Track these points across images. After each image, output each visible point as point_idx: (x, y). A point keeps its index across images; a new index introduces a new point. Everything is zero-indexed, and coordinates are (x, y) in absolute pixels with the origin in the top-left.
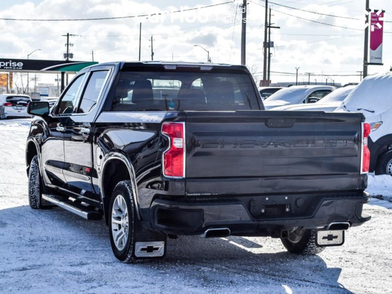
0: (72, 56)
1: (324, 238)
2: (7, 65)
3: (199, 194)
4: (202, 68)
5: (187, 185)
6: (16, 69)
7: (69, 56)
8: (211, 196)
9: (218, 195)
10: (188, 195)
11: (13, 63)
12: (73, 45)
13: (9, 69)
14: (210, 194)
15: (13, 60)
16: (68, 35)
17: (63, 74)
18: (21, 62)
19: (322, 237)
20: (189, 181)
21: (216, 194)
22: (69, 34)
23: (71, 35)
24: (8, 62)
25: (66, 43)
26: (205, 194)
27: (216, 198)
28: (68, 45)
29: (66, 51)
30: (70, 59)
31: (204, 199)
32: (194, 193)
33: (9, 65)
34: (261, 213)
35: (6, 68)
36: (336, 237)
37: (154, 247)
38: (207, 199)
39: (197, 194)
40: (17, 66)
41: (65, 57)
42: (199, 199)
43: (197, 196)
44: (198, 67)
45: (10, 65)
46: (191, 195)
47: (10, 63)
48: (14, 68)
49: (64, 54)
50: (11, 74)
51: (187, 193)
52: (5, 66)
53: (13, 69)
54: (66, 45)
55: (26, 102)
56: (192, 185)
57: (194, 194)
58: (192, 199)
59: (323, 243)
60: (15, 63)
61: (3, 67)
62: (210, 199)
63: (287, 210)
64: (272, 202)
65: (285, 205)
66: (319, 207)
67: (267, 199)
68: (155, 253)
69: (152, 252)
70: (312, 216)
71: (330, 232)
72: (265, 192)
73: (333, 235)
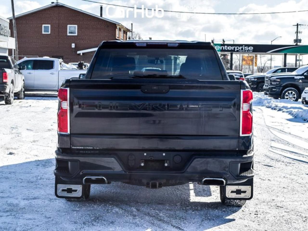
0: (300, 41)
1: (232, 192)
2: (241, 49)
3: (83, 148)
4: (169, 45)
5: (71, 139)
6: (248, 52)
7: (298, 41)
8: (93, 150)
9: (99, 149)
10: (73, 147)
11: (246, 48)
12: (301, 32)
13: (243, 52)
14: (92, 148)
15: (246, 45)
16: (297, 25)
17: (285, 55)
18: (251, 46)
19: (230, 191)
20: (73, 137)
21: (98, 148)
22: (299, 24)
23: (300, 25)
24: (241, 46)
25: (296, 31)
26: (88, 148)
27: (97, 152)
28: (297, 32)
29: (296, 37)
30: (298, 44)
31: (87, 152)
32: (78, 146)
33: (242, 49)
34: (141, 166)
35: (241, 51)
36: (245, 192)
37: (73, 189)
38: (89, 152)
39: (80, 148)
40: (249, 50)
41: (295, 42)
42: (82, 152)
43: (81, 149)
44: (166, 44)
45: (244, 49)
46: (75, 148)
47: (244, 48)
48: (247, 51)
49: (294, 40)
50: (256, 56)
51: (72, 147)
52: (240, 50)
53: (245, 52)
54: (296, 33)
55: (239, 77)
56: (76, 140)
57: (78, 148)
58: (77, 152)
59: (232, 196)
60: (247, 47)
61: (238, 50)
62: (92, 152)
63: (166, 165)
64: (150, 157)
65: (164, 160)
66: (191, 163)
67: (145, 154)
68: (74, 194)
69: (71, 193)
70: (184, 171)
71: (238, 187)
72: (143, 149)
73: (242, 190)
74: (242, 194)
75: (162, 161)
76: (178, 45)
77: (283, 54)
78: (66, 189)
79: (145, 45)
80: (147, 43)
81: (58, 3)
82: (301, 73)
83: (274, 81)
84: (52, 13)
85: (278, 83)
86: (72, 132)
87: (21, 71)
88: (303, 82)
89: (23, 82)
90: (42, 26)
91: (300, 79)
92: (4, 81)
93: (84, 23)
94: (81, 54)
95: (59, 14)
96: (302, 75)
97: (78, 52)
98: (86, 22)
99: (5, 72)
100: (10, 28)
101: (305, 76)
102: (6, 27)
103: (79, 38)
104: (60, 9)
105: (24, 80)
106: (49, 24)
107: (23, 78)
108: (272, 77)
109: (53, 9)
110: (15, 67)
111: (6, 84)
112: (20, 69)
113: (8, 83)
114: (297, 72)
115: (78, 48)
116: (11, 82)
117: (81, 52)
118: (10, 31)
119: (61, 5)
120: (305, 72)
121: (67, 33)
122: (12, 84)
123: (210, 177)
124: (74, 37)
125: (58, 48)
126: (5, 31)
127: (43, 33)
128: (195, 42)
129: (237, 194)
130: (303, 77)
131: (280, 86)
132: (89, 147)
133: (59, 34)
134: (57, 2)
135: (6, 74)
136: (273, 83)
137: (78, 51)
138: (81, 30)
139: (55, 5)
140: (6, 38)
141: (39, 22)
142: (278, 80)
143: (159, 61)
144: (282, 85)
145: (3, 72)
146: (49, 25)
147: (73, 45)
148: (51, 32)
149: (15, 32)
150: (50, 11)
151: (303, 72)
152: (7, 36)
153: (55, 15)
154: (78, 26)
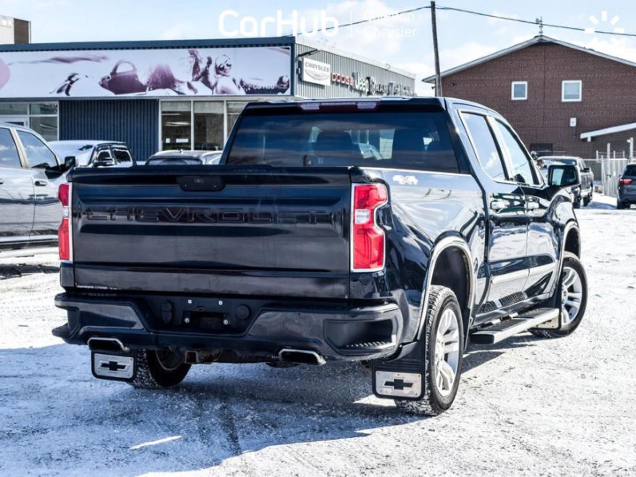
3: (92, 287)
4: (360, 106)
5: (75, 272)
8: (108, 291)
9: (117, 290)
10: (79, 287)
14: (105, 288)
19: (384, 382)
20: (78, 268)
21: (115, 289)
26: (100, 288)
27: (115, 295)
31: (99, 295)
32: (86, 285)
34: (184, 323)
37: (119, 364)
38: (102, 295)
39: (89, 287)
44: (354, 103)
46: (82, 287)
51: (77, 285)
57: (86, 287)
58: (83, 294)
59: (386, 391)
62: (107, 295)
63: (226, 322)
64: (198, 307)
65: (222, 314)
66: (255, 321)
67: (190, 302)
68: (120, 372)
69: (116, 370)
70: (244, 334)
71: (398, 375)
72: (187, 291)
73: (405, 382)
74: (405, 388)
75: (220, 316)
76: (377, 106)
78: (107, 362)
79: (316, 107)
81: (544, 38)
84: (531, 58)
86: (76, 260)
90: (511, 85)
93: (597, 75)
94: (589, 140)
95: (545, 59)
97: (583, 136)
98: (599, 74)
102: (407, 88)
103: (585, 106)
104: (548, 48)
106: (526, 80)
109: (533, 49)
115: (583, 127)
117: (588, 135)
119: (549, 40)
121: (561, 98)
123: (293, 348)
124: (576, 106)
125: (542, 127)
127: (513, 98)
129: (395, 388)
132: (101, 285)
133: (544, 100)
134: (542, 36)
137: (584, 132)
138: (590, 91)
139: (537, 42)
141: (505, 77)
146: (526, 83)
147: (573, 122)
148: (528, 95)
150: (528, 54)
153: (536, 61)
154: (583, 82)
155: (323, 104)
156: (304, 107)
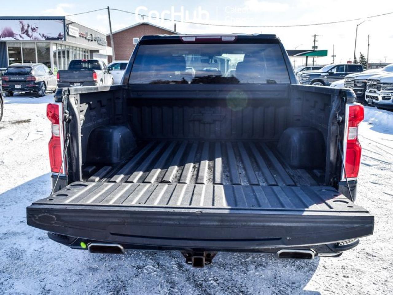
0: (317, 47)
4: (224, 39)
16: (315, 36)
17: (307, 57)
23: (317, 35)
28: (315, 41)
29: (314, 45)
30: (316, 49)
41: (313, 48)
44: (220, 37)
76: (235, 39)
77: (306, 56)
79: (193, 39)
80: (196, 36)
82: (326, 71)
83: (305, 77)
85: (308, 79)
87: (110, 72)
88: (328, 78)
89: (112, 80)
90: (133, 39)
91: (325, 75)
92: (95, 79)
95: (145, 30)
96: (327, 72)
99: (95, 73)
100: (107, 40)
101: (329, 73)
102: (103, 39)
105: (113, 79)
107: (112, 77)
108: (303, 74)
109: (141, 26)
110: (105, 69)
111: (96, 82)
112: (109, 70)
113: (97, 81)
114: (323, 70)
116: (100, 80)
118: (107, 42)
120: (330, 70)
122: (101, 82)
126: (103, 42)
127: (134, 44)
128: (256, 35)
130: (328, 74)
131: (310, 81)
135: (95, 75)
136: (304, 79)
140: (104, 47)
141: (131, 36)
142: (308, 76)
143: (213, 60)
144: (311, 80)
145: (93, 73)
146: (138, 38)
149: (112, 43)
150: (139, 28)
151: (328, 70)
152: (105, 46)
153: (142, 30)
155: (198, 37)
156: (184, 39)
